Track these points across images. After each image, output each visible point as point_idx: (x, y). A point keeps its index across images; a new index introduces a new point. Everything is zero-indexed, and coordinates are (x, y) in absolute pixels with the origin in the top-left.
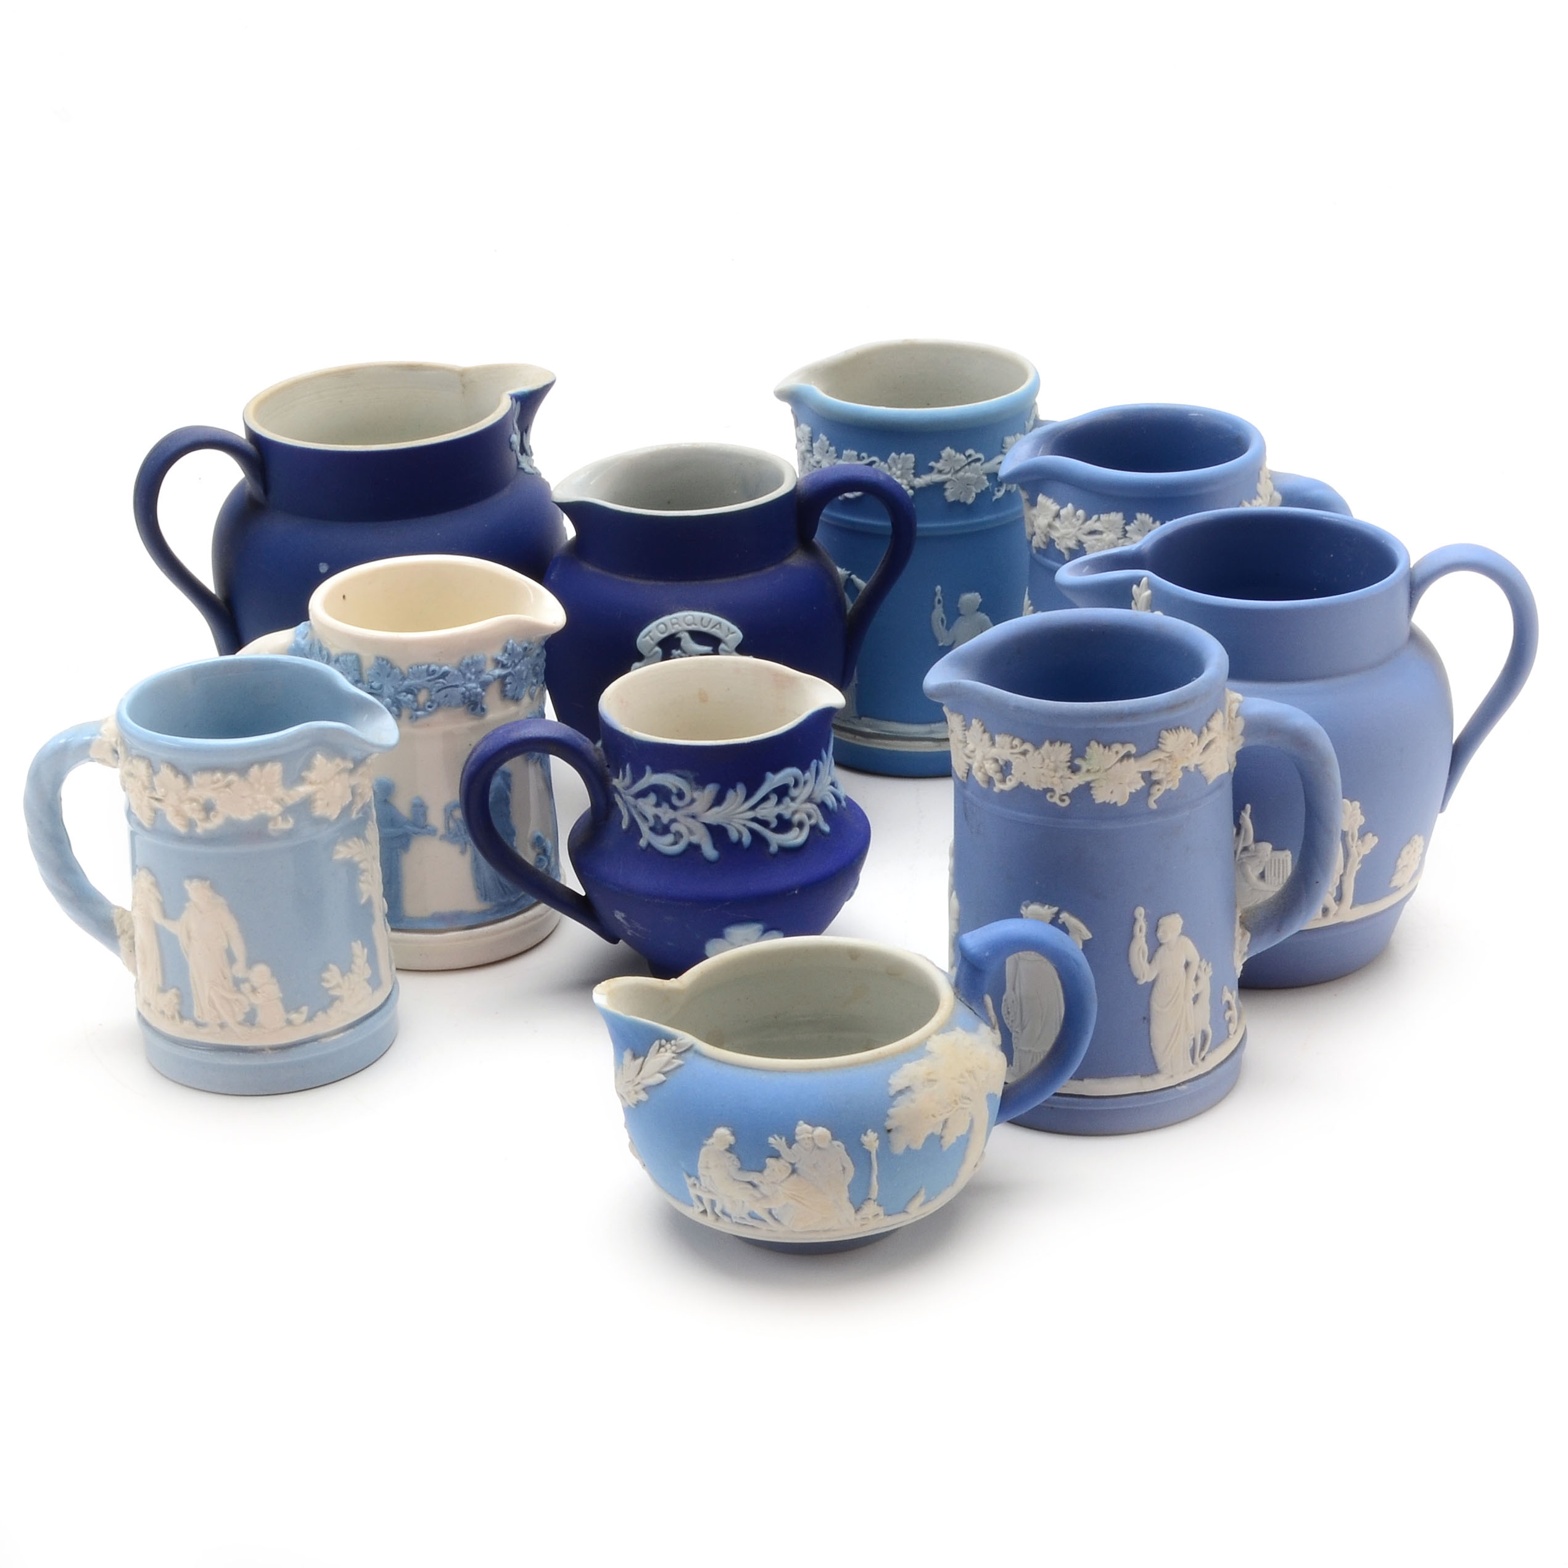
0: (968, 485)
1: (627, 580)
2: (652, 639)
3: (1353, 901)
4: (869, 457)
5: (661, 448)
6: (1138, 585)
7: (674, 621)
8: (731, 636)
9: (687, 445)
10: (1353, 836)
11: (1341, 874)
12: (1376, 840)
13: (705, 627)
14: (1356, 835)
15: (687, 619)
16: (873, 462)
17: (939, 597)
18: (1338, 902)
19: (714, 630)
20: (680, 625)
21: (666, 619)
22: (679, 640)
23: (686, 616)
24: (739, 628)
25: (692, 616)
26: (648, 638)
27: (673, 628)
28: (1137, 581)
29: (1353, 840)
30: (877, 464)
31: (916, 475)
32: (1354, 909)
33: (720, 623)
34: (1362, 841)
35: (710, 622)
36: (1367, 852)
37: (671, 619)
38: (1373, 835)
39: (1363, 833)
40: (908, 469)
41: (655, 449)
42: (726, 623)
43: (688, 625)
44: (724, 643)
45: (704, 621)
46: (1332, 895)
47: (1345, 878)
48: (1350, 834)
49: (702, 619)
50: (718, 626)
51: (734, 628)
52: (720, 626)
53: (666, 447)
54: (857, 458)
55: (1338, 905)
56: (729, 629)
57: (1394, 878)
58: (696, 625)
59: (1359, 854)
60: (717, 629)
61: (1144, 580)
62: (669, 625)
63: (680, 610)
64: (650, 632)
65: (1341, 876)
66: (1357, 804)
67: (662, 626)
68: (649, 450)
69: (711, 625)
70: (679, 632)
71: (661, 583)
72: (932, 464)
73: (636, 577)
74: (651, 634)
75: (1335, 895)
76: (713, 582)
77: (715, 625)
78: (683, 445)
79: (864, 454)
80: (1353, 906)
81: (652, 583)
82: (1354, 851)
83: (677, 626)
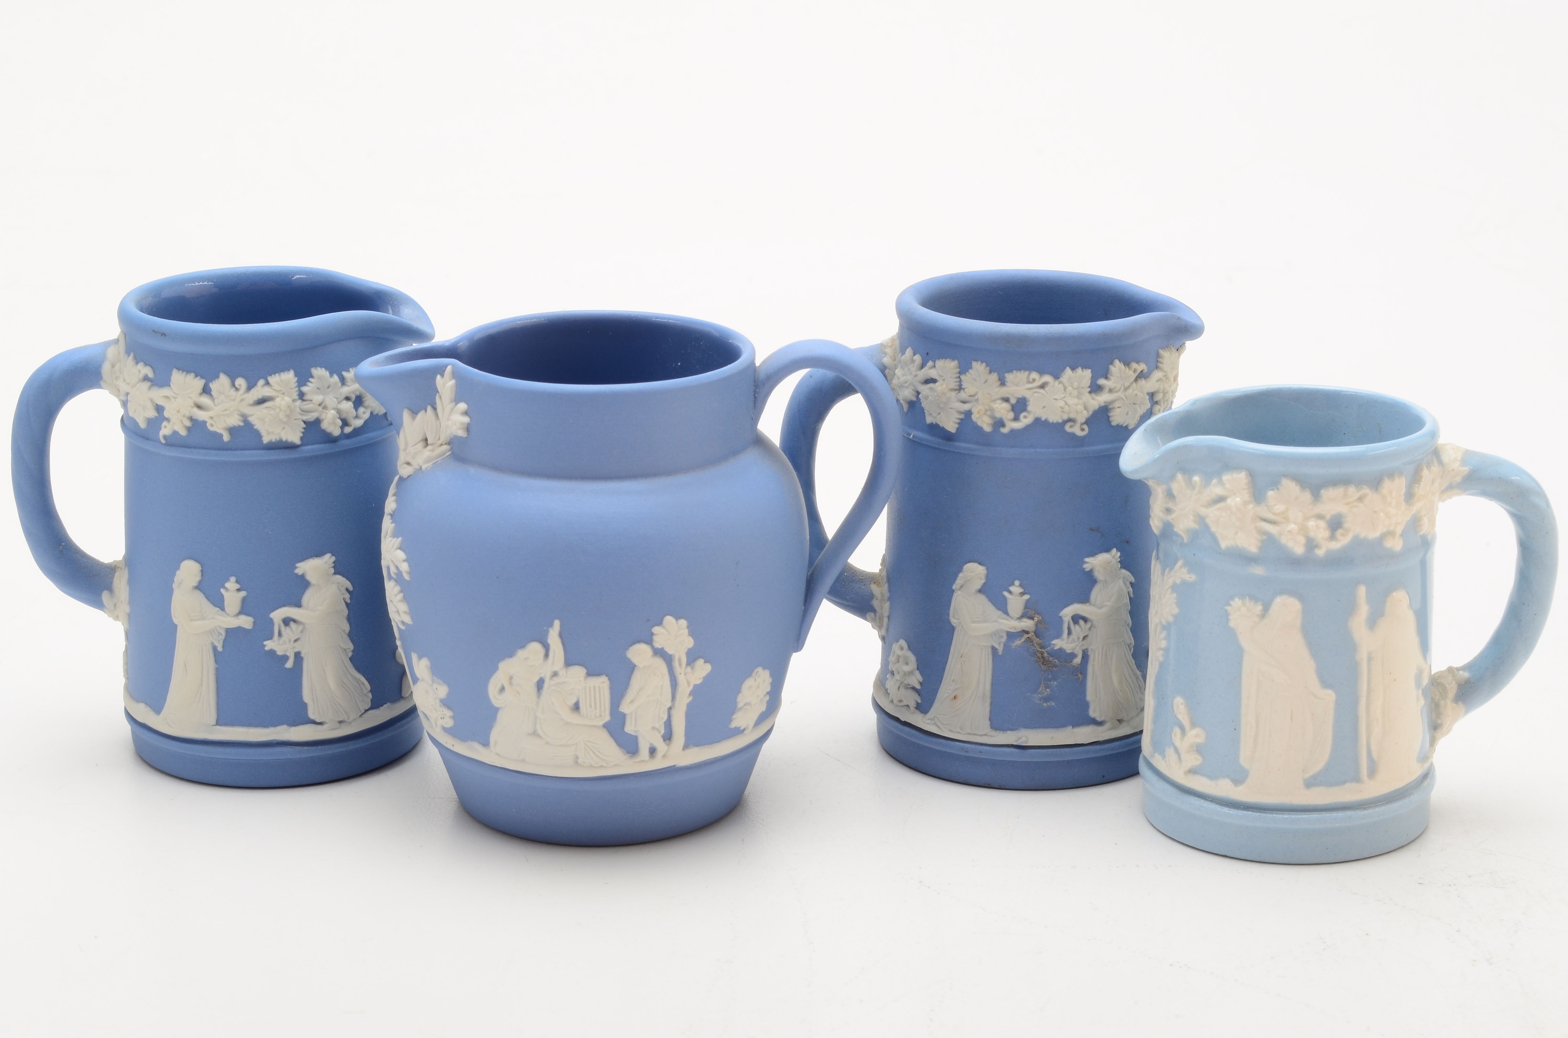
3: (686, 741)
6: (442, 376)
10: (680, 661)
11: (669, 706)
12: (708, 668)
14: (684, 660)
18: (667, 742)
28: (441, 370)
29: (680, 665)
32: (688, 751)
34: (692, 669)
36: (699, 682)
38: (705, 662)
39: (691, 661)
46: (659, 731)
47: (674, 712)
48: (677, 658)
55: (668, 745)
57: (734, 717)
59: (688, 683)
61: (449, 368)
65: (670, 709)
66: (683, 623)
75: (663, 731)
80: (686, 747)
82: (681, 679)
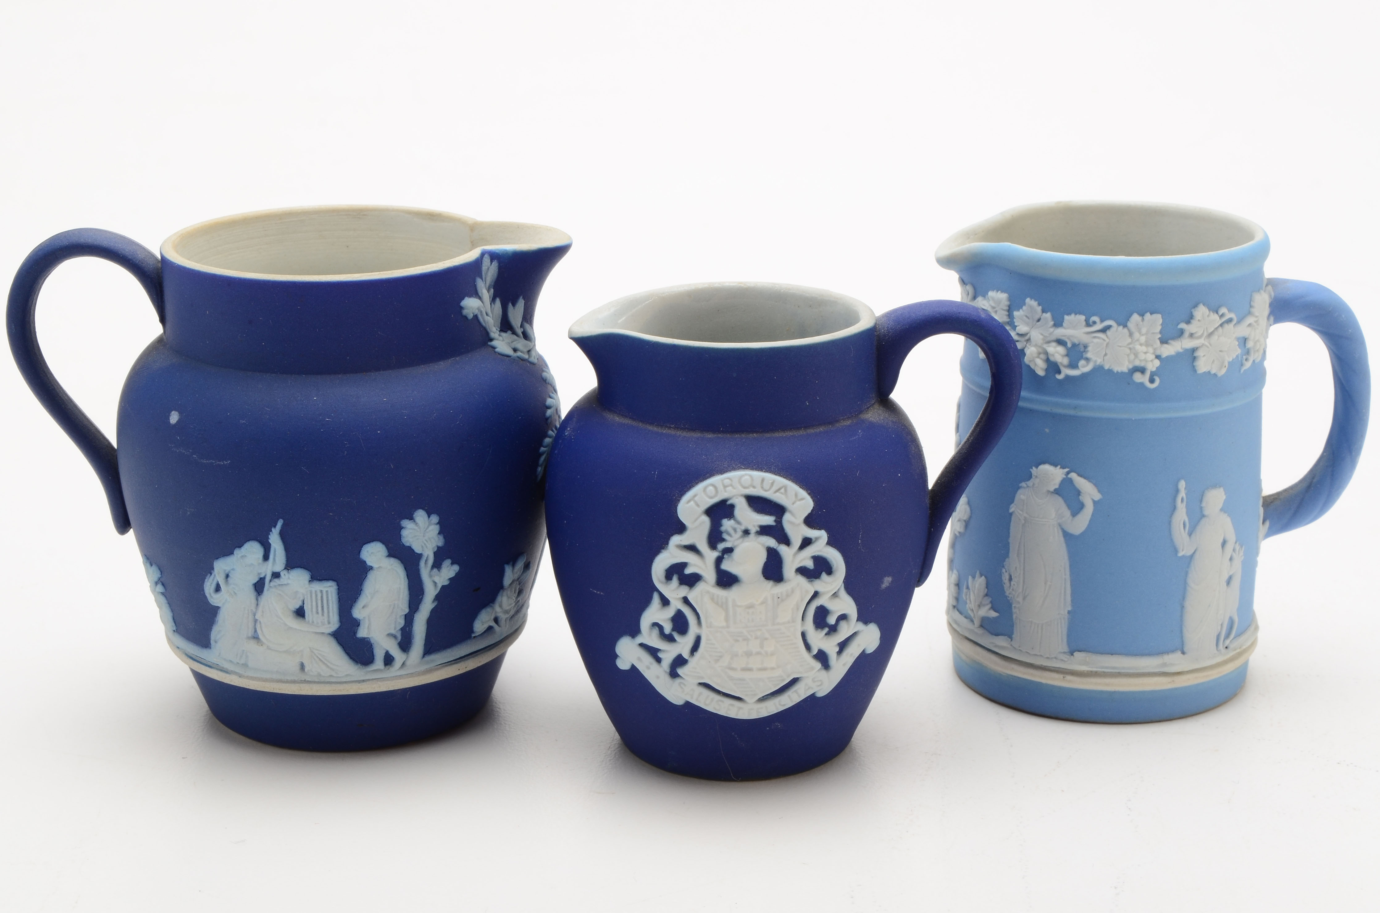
0: (1221, 351)
1: (665, 431)
2: (698, 505)
4: (1102, 321)
5: (700, 287)
7: (727, 482)
8: (798, 503)
9: (731, 284)
13: (766, 491)
15: (743, 479)
16: (1109, 327)
17: (1182, 494)
19: (778, 494)
20: (733, 488)
21: (716, 480)
22: (732, 506)
23: (743, 476)
24: (809, 494)
25: (751, 476)
26: (692, 503)
27: (726, 491)
30: (1112, 329)
31: (1164, 341)
33: (785, 487)
35: (772, 484)
37: (722, 481)
40: (1153, 333)
41: (693, 288)
42: (793, 487)
43: (745, 488)
44: (790, 512)
45: (765, 483)
49: (763, 480)
50: (782, 490)
51: (803, 493)
52: (786, 490)
53: (706, 285)
54: (1084, 323)
56: (796, 495)
58: (754, 487)
60: (782, 493)
62: (720, 487)
63: (734, 469)
64: (695, 496)
67: (711, 488)
68: (686, 288)
69: (774, 488)
70: (733, 496)
71: (710, 436)
72: (1182, 326)
73: (677, 428)
74: (696, 498)
76: (777, 435)
77: (779, 489)
78: (727, 284)
79: (1095, 318)
81: (697, 435)
83: (730, 488)
